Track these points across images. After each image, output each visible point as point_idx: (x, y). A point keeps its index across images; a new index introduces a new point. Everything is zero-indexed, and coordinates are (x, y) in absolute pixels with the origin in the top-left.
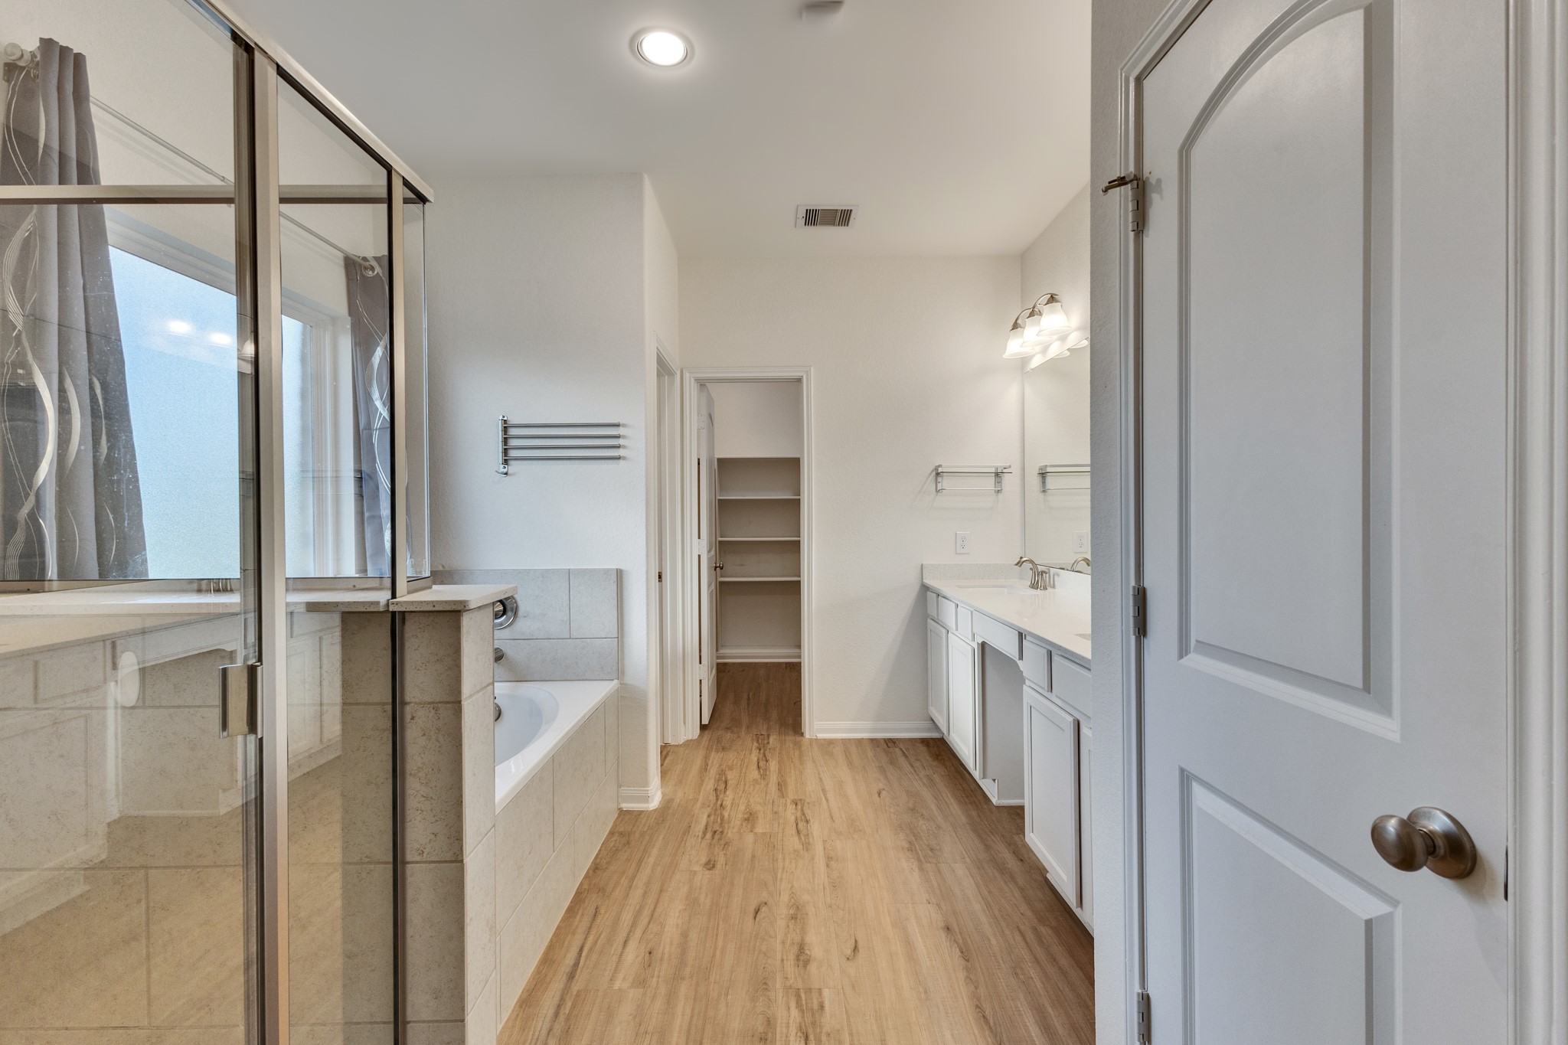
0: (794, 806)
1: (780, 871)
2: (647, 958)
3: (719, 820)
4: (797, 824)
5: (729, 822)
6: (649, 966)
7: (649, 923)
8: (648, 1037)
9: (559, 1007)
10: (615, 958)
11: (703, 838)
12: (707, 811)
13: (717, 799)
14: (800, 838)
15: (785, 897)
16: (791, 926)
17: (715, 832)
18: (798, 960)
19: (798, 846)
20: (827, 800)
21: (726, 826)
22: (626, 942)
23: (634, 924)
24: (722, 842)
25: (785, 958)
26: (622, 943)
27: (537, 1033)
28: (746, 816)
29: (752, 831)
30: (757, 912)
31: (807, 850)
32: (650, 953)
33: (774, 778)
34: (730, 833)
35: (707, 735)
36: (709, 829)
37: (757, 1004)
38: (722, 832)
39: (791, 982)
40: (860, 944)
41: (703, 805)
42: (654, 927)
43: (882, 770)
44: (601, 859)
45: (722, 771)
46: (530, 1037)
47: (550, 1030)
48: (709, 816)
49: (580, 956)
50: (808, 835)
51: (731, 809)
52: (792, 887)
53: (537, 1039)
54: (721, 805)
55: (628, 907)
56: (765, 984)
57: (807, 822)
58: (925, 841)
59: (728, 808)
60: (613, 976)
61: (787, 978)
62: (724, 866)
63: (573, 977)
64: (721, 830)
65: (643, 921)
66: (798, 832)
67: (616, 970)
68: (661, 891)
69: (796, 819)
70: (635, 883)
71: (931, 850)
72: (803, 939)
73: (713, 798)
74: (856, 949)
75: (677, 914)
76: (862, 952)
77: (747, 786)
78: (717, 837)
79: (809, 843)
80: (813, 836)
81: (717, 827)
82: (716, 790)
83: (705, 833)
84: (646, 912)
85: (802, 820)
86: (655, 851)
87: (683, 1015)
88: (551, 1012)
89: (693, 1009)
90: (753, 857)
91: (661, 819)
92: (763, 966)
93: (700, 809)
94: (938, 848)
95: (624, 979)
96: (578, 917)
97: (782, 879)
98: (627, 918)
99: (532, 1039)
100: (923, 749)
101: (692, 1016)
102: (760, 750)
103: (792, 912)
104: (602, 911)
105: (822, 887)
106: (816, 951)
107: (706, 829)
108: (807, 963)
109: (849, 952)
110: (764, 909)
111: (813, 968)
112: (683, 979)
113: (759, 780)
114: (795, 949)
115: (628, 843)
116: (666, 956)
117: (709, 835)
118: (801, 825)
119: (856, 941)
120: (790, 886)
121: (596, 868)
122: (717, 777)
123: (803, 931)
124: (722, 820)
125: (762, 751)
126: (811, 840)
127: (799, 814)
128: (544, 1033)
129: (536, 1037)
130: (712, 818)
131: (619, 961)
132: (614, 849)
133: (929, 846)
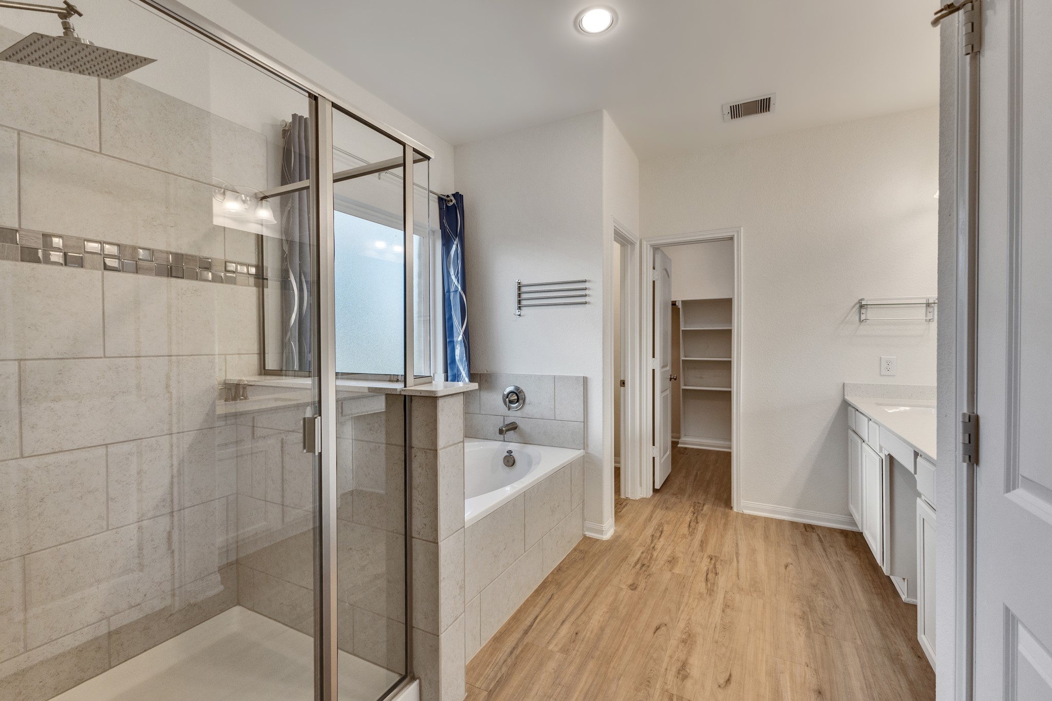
0: (709, 560)
1: (684, 604)
2: (574, 636)
3: (649, 557)
4: (707, 574)
5: (656, 560)
6: (574, 642)
7: (582, 614)
8: (560, 687)
9: (514, 648)
10: (554, 630)
11: (634, 567)
12: (642, 549)
13: (652, 543)
14: (707, 585)
15: (682, 625)
16: (680, 647)
17: (643, 565)
18: (679, 673)
19: (704, 591)
20: (738, 562)
21: (653, 562)
22: (564, 622)
23: (572, 612)
24: (647, 573)
25: (669, 668)
26: (561, 621)
27: (498, 660)
28: (669, 559)
29: (670, 571)
30: (657, 629)
31: (710, 595)
32: (577, 634)
33: (699, 536)
34: (654, 568)
35: (658, 496)
36: (640, 562)
37: (639, 694)
38: (648, 566)
39: (669, 687)
40: (733, 679)
41: (640, 545)
42: (583, 618)
43: (795, 548)
44: (564, 564)
45: (661, 523)
46: (493, 661)
47: (505, 661)
48: (642, 553)
49: (535, 622)
50: (714, 584)
51: (660, 552)
52: (690, 619)
53: (497, 663)
54: (653, 547)
55: (571, 599)
56: (649, 681)
57: (716, 574)
58: (819, 615)
59: (658, 550)
60: (550, 641)
61: (666, 683)
62: (643, 590)
63: (527, 633)
64: (648, 564)
65: (578, 611)
66: (707, 580)
67: (553, 637)
68: (595, 595)
69: (708, 570)
70: (580, 585)
71: (823, 623)
72: (687, 659)
73: (649, 541)
74: (728, 680)
75: (601, 614)
76: (733, 685)
77: (677, 538)
78: (644, 568)
79: (713, 591)
80: (718, 586)
81: (646, 562)
82: (653, 536)
83: (636, 564)
84: (582, 606)
85: (712, 572)
86: (599, 567)
87: (586, 682)
88: (509, 650)
89: (593, 680)
90: (666, 589)
91: (609, 547)
92: (651, 668)
93: (638, 546)
94: (831, 623)
95: (556, 645)
96: (541, 597)
97: (683, 611)
98: (568, 606)
99: (494, 662)
100: (841, 539)
101: (592, 685)
102: (694, 513)
103: (684, 637)
104: (555, 597)
105: (714, 626)
106: (695, 671)
107: (638, 561)
108: (685, 677)
109: (722, 681)
110: (663, 628)
111: (689, 683)
112: (592, 658)
113: (687, 536)
114: (679, 665)
115: (584, 558)
116: (586, 639)
117: (638, 566)
118: (710, 576)
119: (730, 675)
120: (688, 618)
121: (559, 569)
122: (656, 527)
123: (689, 654)
124: (651, 558)
125: (695, 515)
126: (715, 588)
127: (711, 566)
128: (502, 661)
129: (497, 662)
130: (644, 555)
131: (556, 632)
132: (574, 560)
133: (822, 619)
